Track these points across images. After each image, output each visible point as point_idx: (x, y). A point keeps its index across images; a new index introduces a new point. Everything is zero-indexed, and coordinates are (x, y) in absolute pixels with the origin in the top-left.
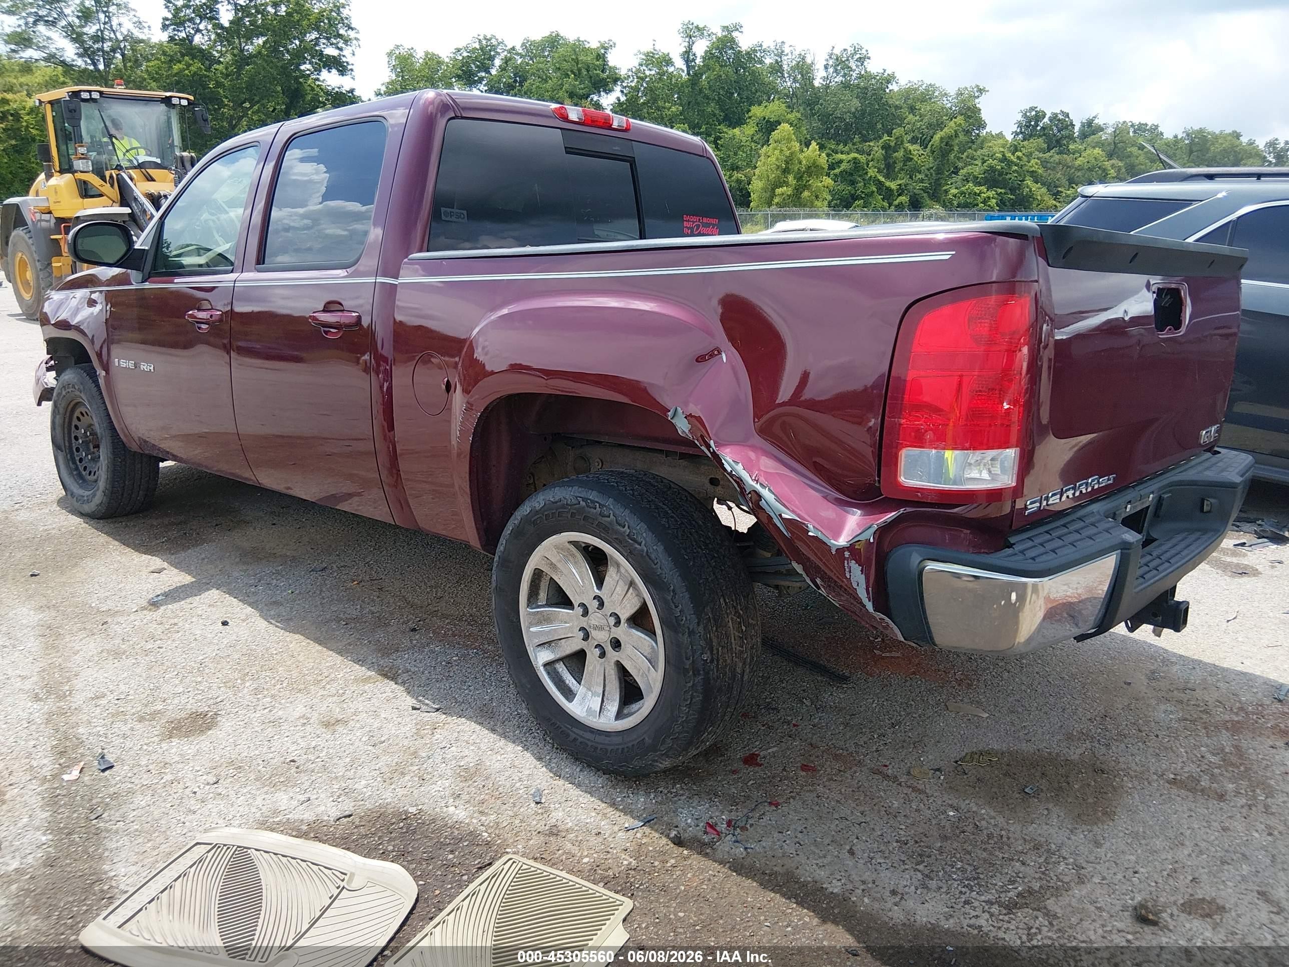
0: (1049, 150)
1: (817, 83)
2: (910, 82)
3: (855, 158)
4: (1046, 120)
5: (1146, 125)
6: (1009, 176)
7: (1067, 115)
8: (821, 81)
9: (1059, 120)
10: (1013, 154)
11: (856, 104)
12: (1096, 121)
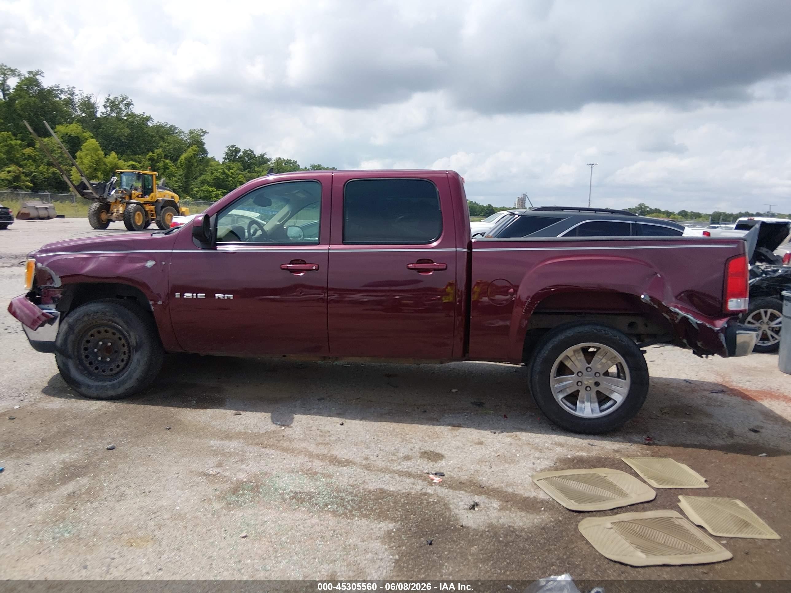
0: (245, 170)
1: (99, 115)
2: (158, 122)
3: (133, 165)
4: (241, 153)
5: (291, 160)
6: (228, 183)
7: (252, 152)
8: (101, 114)
9: (249, 154)
10: (229, 171)
11: (127, 131)
12: (265, 156)
